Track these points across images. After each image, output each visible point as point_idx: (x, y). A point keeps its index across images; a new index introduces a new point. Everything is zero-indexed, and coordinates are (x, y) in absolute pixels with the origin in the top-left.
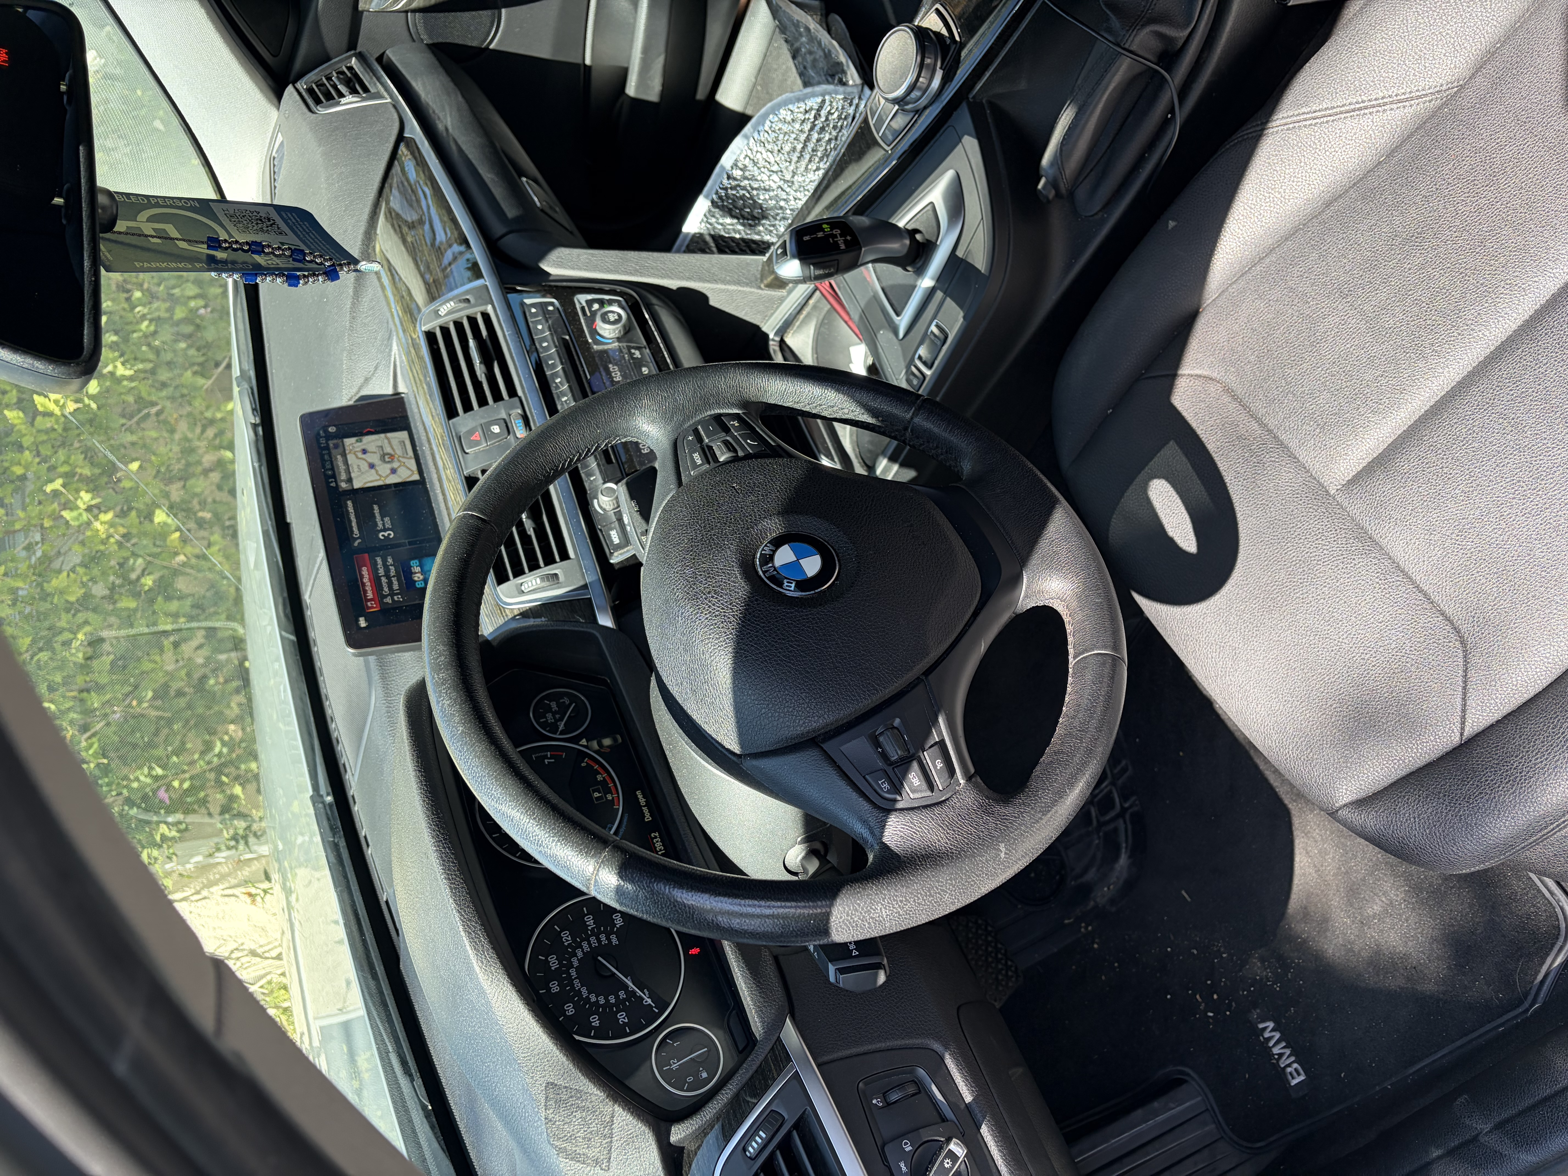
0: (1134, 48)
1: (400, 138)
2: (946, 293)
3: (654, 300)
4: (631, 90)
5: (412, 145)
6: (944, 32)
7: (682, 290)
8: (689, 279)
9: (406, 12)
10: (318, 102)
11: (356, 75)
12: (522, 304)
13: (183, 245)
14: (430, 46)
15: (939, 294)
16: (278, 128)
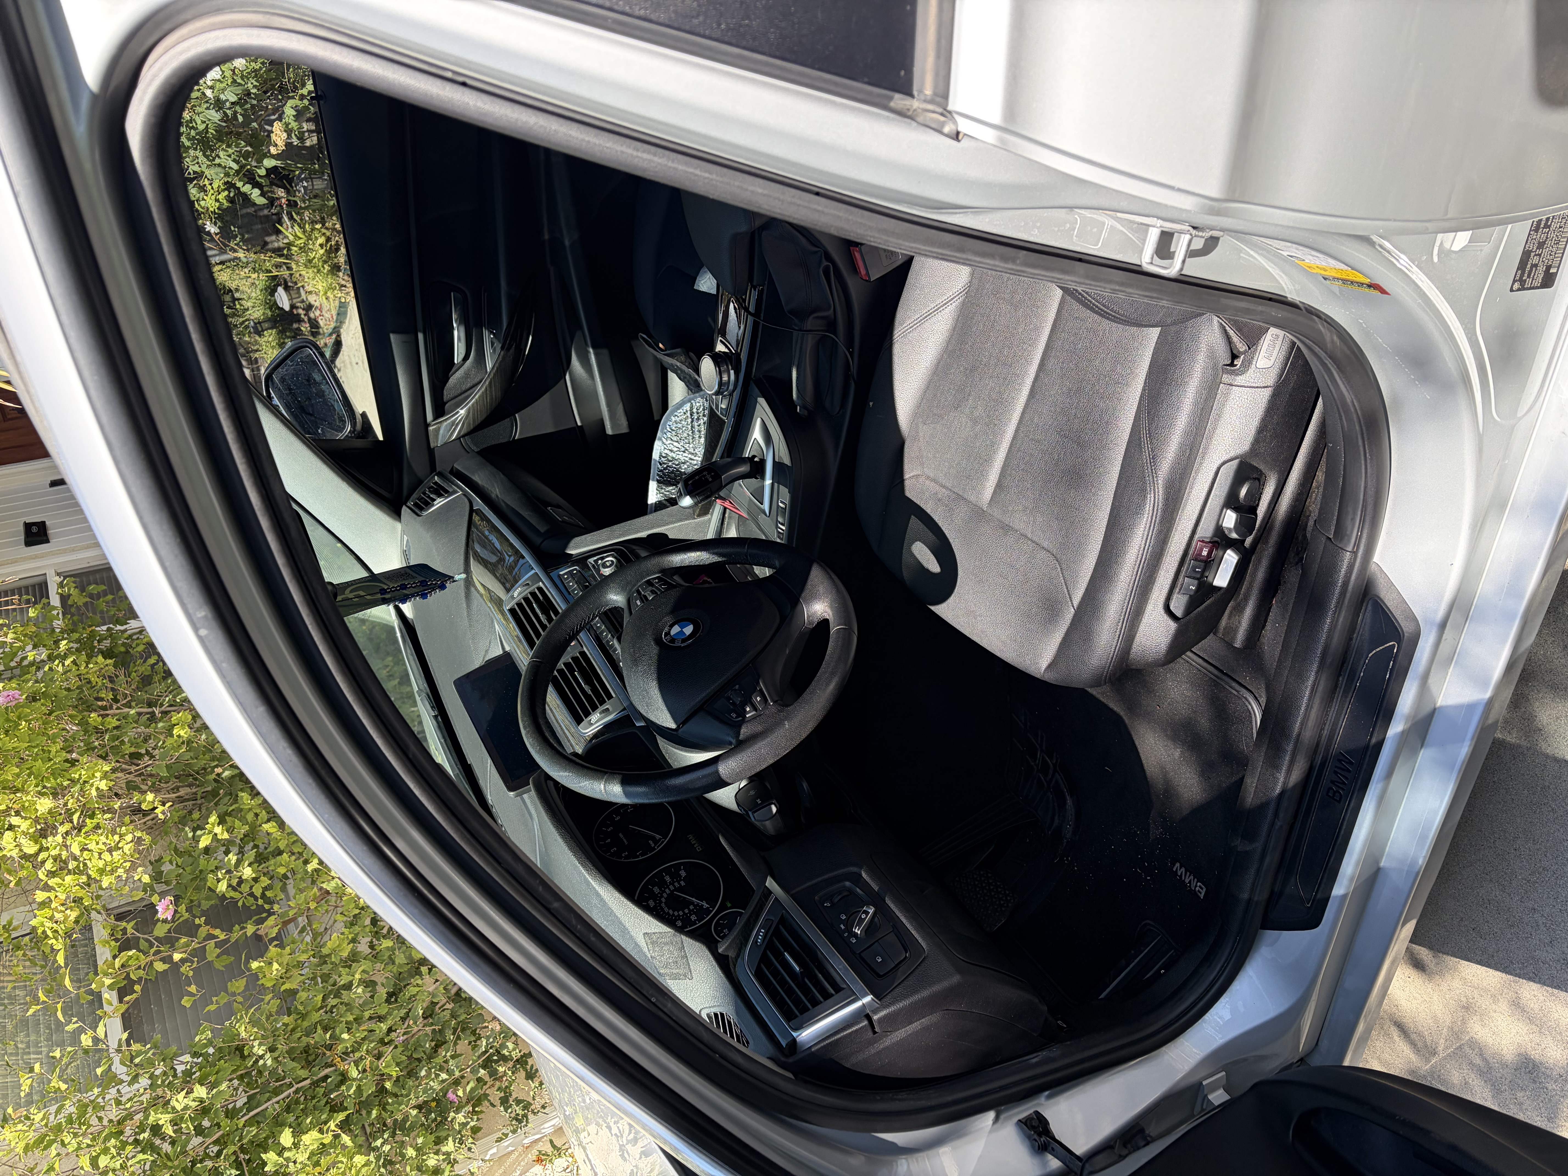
0: (809, 328)
1: (472, 511)
2: (779, 483)
3: (634, 547)
4: (609, 431)
5: (479, 512)
6: (727, 350)
7: (649, 536)
8: (652, 528)
9: (459, 438)
10: (421, 509)
11: (439, 486)
12: (559, 576)
13: (368, 597)
14: (478, 453)
15: (776, 485)
16: (403, 532)
